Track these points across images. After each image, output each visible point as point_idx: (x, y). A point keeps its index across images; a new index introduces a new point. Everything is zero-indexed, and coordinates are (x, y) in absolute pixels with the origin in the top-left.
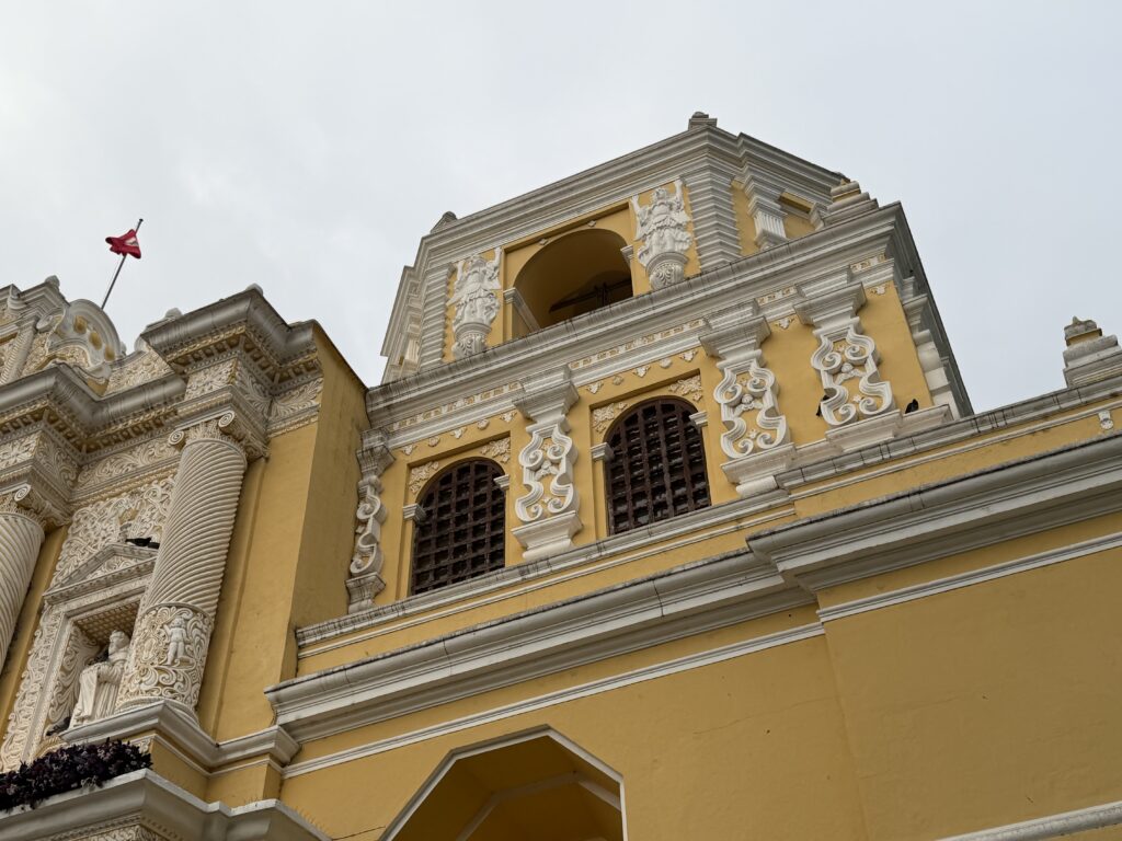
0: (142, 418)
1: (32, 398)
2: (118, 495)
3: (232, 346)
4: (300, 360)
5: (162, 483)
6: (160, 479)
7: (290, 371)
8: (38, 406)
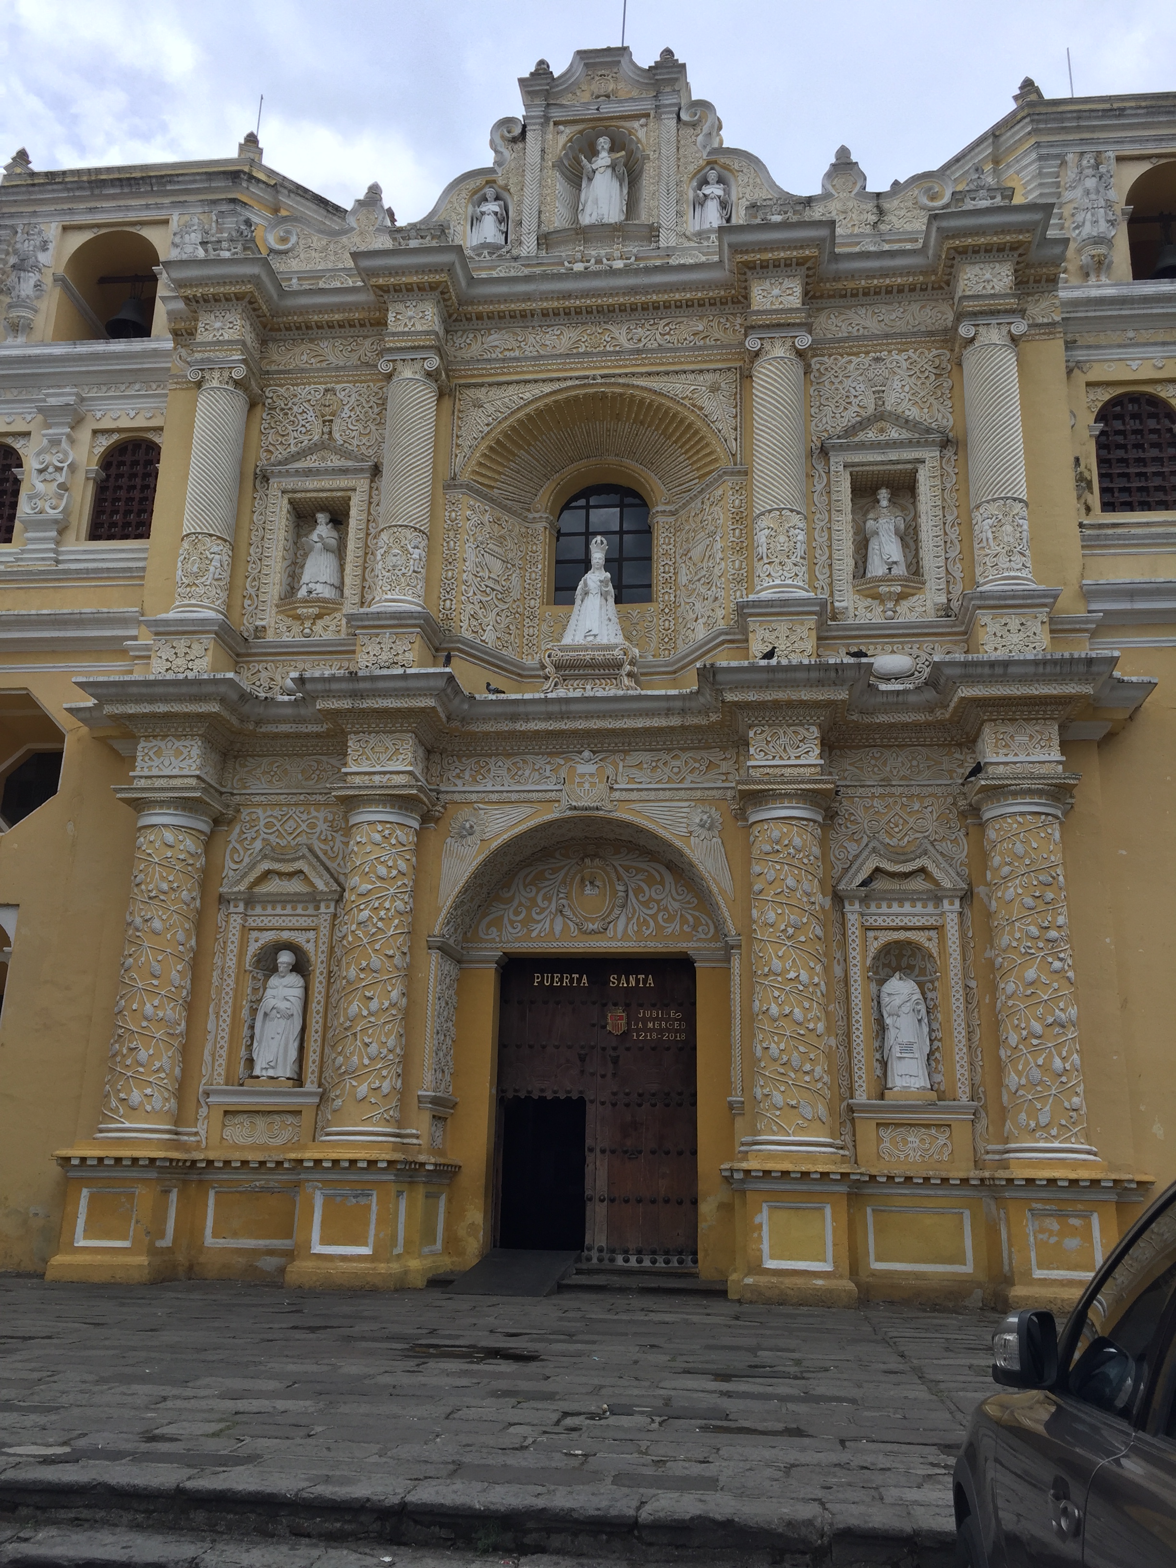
0: (875, 282)
1: (802, 244)
2: (856, 354)
3: (1012, 249)
4: (1044, 270)
5: (904, 356)
6: (900, 351)
7: (1032, 278)
8: (807, 252)
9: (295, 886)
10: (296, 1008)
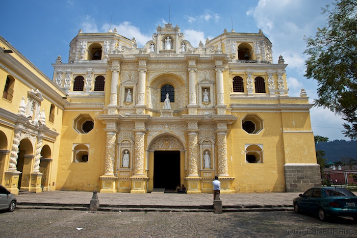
0: (205, 61)
1: (195, 57)
2: (202, 71)
3: (222, 59)
4: (226, 62)
5: (209, 71)
9: (127, 142)
10: (128, 158)
